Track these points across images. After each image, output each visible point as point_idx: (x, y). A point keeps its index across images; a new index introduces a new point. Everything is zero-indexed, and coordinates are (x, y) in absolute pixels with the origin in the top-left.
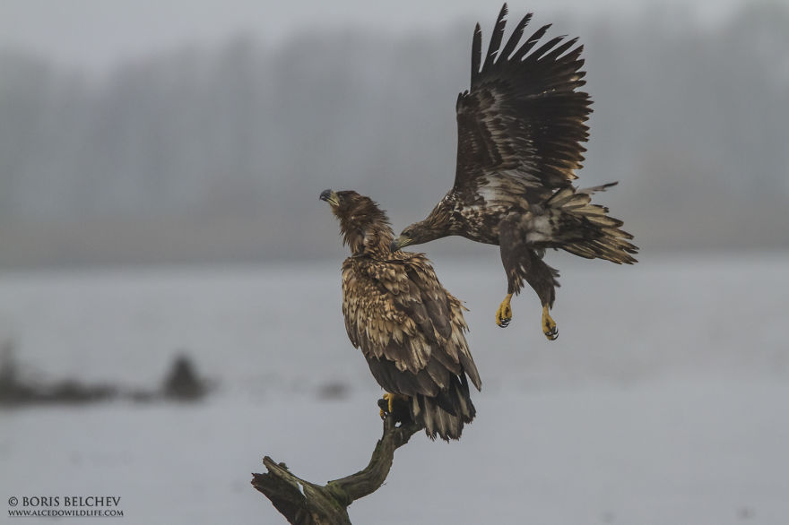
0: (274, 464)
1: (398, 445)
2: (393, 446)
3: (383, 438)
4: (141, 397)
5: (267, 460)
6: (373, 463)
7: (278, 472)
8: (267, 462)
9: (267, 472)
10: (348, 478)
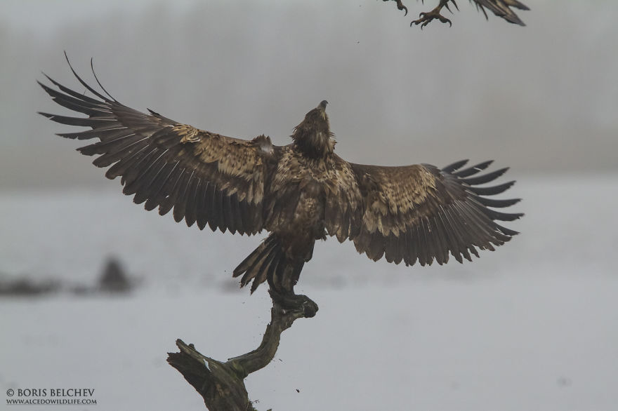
0: (185, 345)
1: (284, 329)
2: (280, 330)
3: (271, 323)
4: (80, 291)
5: (179, 342)
6: (264, 343)
7: (188, 351)
8: (179, 343)
9: (179, 351)
10: (245, 355)
